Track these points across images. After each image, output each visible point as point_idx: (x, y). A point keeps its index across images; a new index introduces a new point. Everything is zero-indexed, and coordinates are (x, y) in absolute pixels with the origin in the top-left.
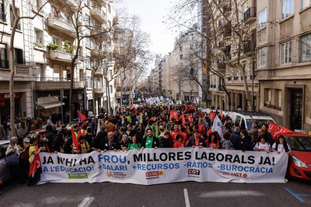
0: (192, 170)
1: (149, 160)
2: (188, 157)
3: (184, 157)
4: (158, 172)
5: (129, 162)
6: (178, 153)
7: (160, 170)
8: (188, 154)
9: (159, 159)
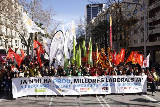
0: (104, 88)
1: (82, 82)
2: (102, 81)
3: (100, 81)
4: (87, 88)
5: (71, 83)
6: (97, 79)
7: (88, 87)
8: (102, 79)
9: (88, 81)
